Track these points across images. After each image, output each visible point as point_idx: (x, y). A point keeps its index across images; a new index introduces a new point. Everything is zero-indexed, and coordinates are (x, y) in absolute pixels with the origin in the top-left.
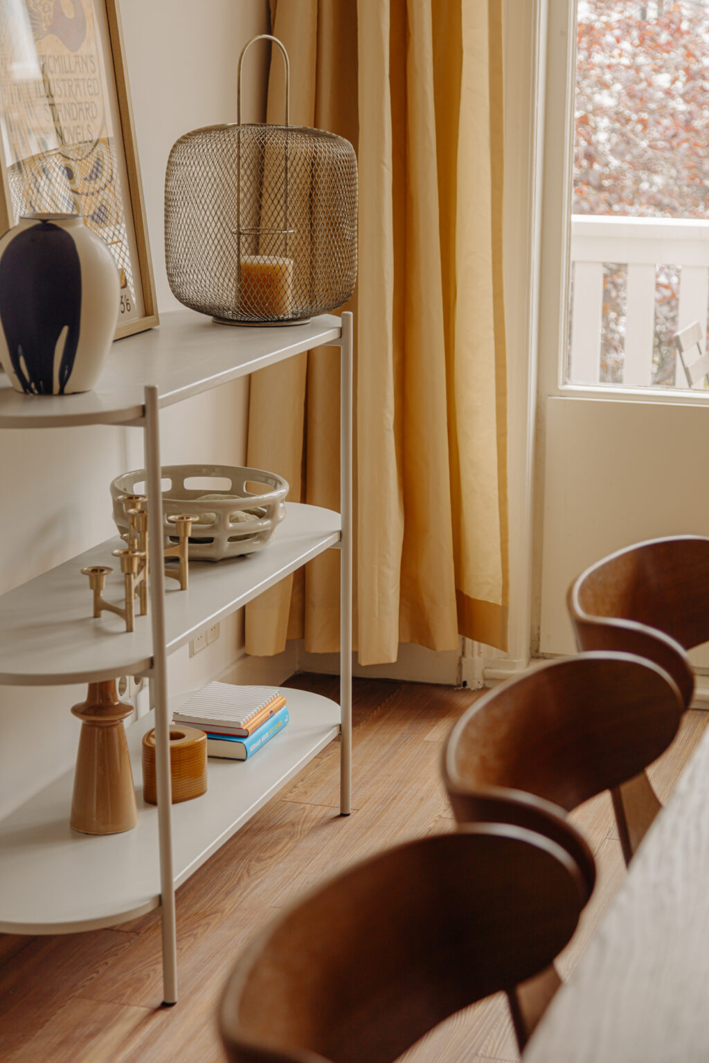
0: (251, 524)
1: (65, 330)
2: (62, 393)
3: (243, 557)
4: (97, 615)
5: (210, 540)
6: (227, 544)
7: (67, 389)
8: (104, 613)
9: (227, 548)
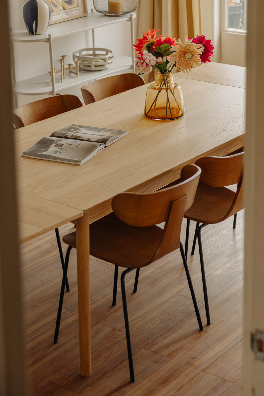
0: (101, 62)
1: (35, 22)
2: (36, 34)
3: (100, 70)
4: (70, 74)
5: (90, 66)
6: (94, 67)
7: (37, 33)
8: (71, 74)
9: (93, 68)
